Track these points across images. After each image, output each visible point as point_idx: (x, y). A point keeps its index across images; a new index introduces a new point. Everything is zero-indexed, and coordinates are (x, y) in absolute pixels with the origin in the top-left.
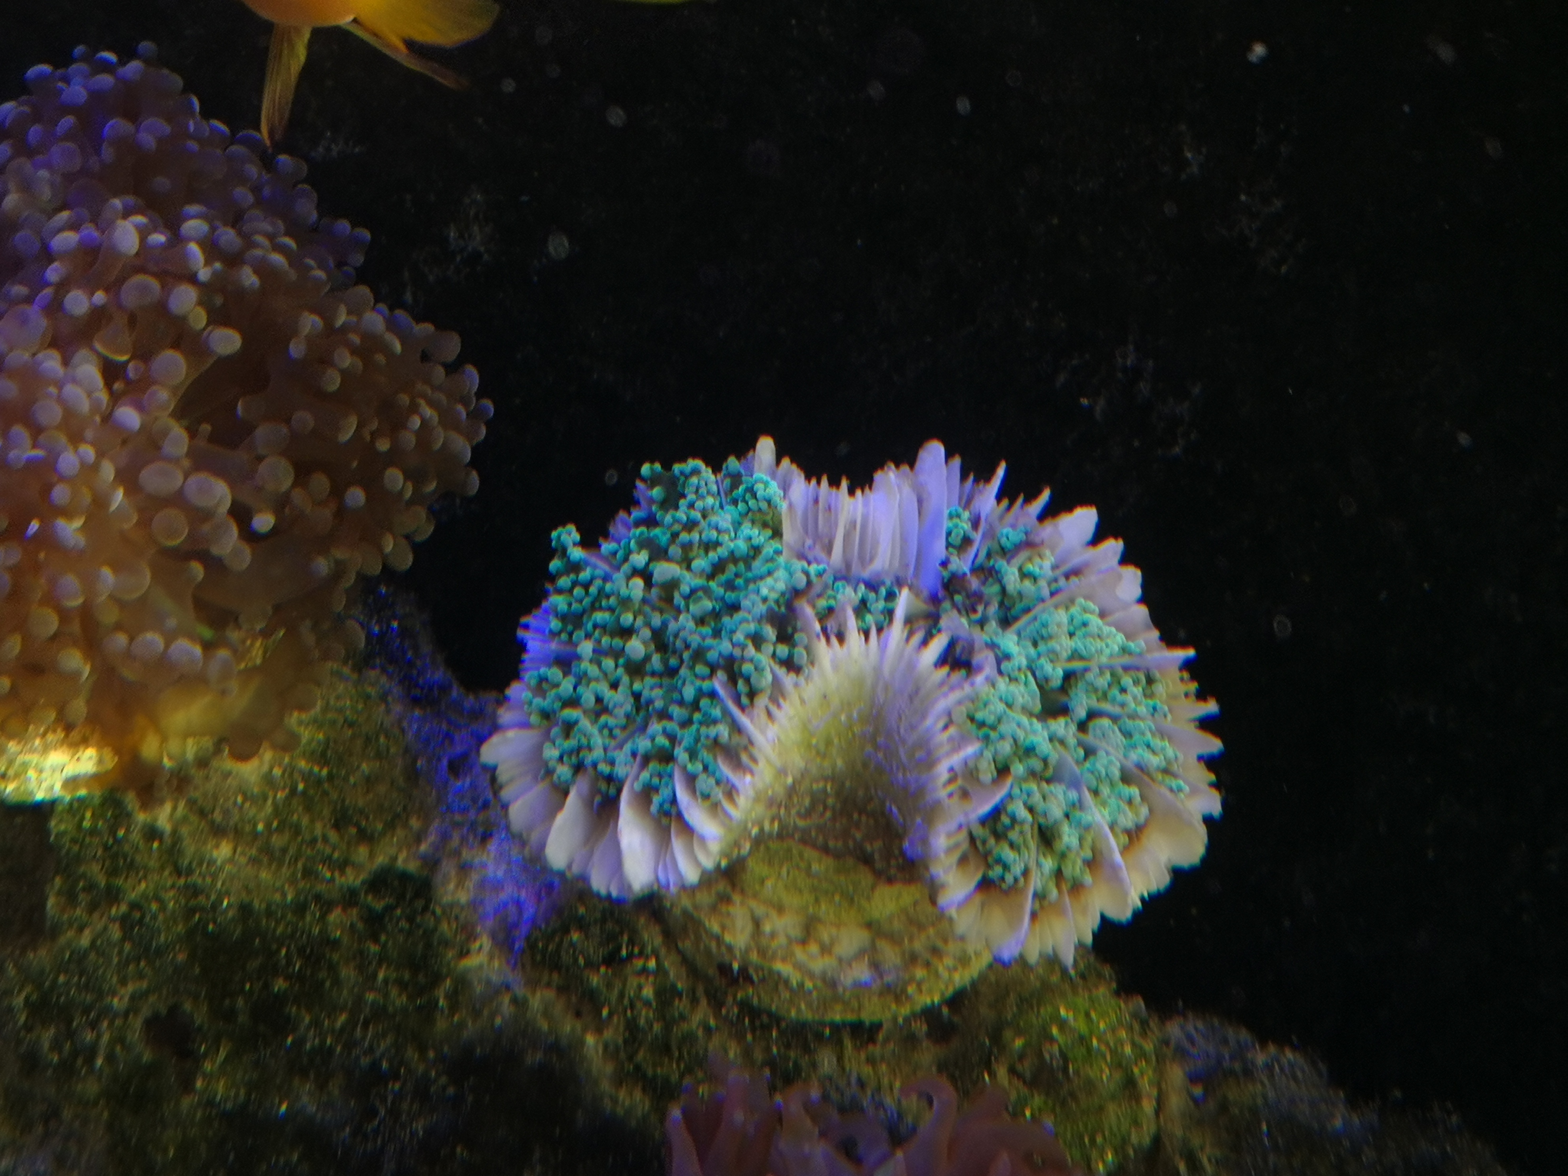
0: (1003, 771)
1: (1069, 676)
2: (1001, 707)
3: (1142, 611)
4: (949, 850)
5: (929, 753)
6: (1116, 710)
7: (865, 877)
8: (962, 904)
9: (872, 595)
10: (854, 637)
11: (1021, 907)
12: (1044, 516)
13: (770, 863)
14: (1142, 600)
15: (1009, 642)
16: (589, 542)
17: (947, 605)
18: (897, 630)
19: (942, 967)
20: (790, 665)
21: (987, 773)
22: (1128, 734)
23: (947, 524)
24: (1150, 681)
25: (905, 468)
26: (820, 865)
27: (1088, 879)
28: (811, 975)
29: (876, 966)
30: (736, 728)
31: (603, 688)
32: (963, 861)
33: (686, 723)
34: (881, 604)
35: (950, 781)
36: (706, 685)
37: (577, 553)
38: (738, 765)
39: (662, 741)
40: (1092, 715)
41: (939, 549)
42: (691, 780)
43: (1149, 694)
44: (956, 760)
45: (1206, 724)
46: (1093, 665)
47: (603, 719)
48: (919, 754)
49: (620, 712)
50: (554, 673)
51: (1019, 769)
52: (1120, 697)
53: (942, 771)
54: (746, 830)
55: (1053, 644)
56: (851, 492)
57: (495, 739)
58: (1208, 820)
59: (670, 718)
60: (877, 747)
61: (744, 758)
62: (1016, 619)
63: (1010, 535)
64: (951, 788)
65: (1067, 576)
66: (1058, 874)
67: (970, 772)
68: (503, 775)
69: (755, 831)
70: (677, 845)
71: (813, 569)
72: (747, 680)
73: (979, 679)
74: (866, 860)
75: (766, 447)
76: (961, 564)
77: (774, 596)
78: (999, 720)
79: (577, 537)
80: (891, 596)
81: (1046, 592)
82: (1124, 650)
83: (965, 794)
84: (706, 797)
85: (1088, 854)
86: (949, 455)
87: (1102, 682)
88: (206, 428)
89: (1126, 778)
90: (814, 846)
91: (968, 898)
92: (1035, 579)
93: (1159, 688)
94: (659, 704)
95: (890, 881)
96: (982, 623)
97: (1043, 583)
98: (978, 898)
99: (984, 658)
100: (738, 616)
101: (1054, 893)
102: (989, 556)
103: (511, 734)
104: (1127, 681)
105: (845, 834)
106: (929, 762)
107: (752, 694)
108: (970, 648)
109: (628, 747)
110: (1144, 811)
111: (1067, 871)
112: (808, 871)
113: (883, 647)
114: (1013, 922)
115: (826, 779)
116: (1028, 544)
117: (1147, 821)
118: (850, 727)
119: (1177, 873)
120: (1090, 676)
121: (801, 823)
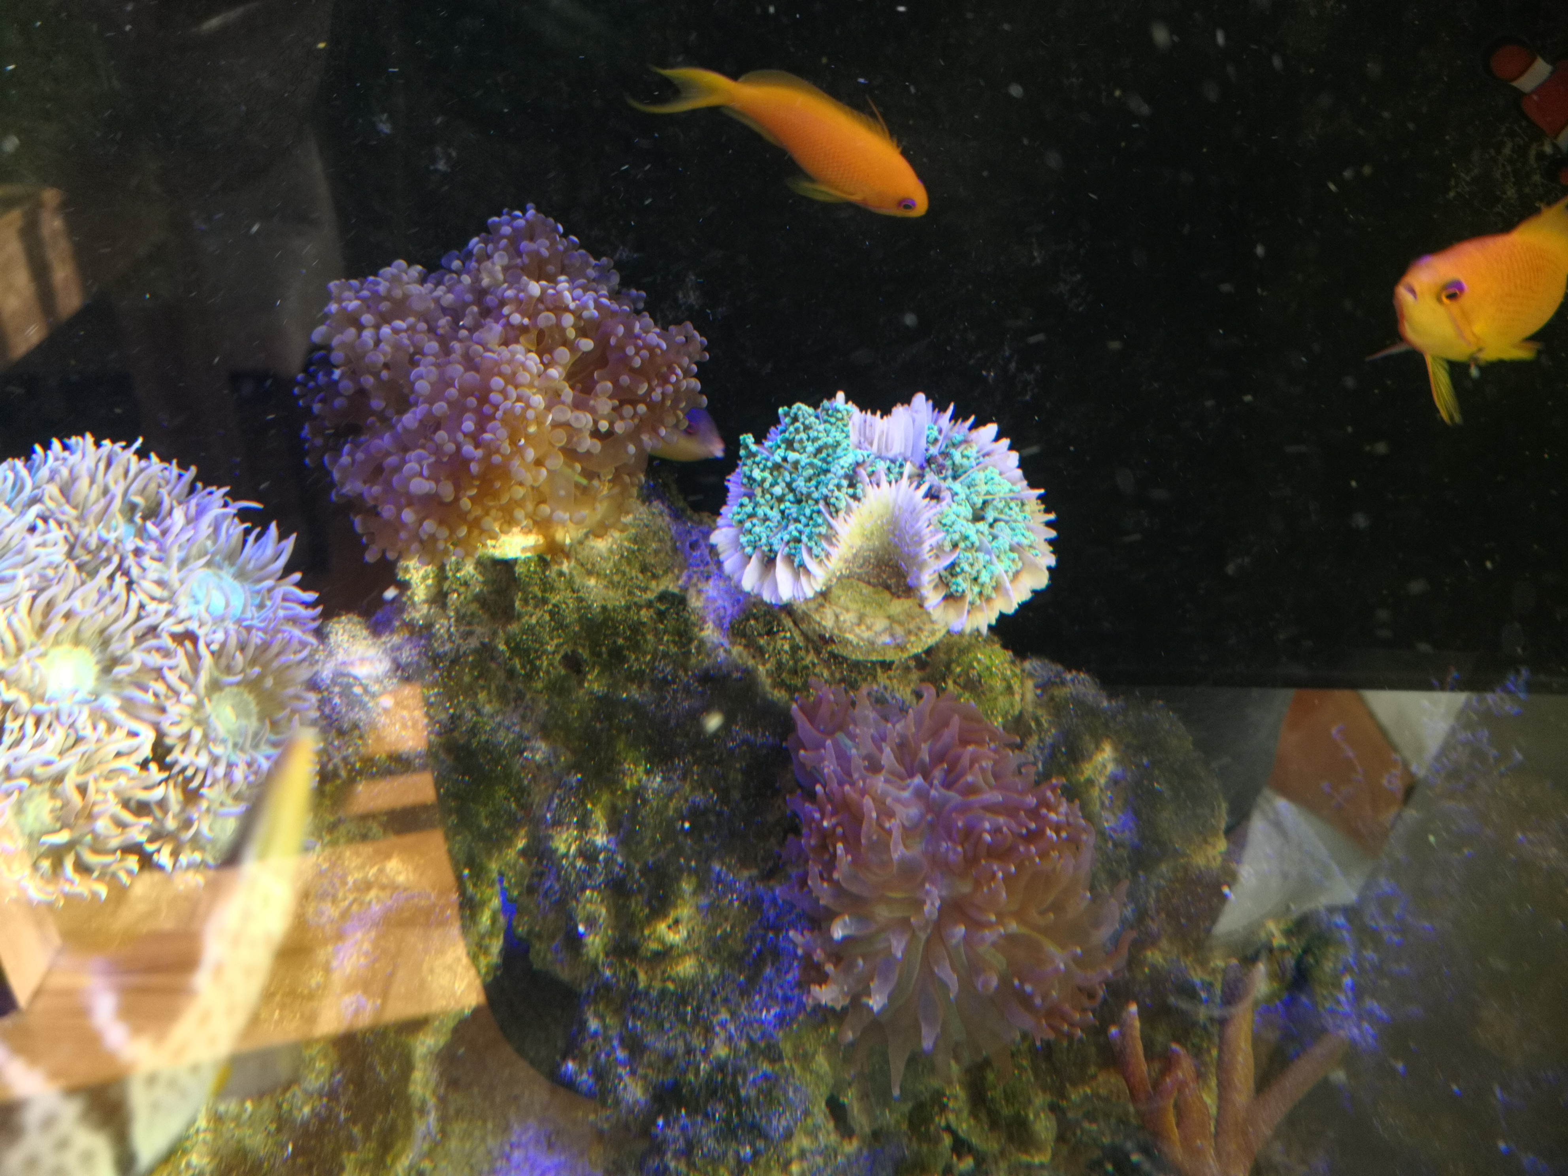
0: (955, 546)
1: (985, 503)
2: (954, 517)
3: (1019, 472)
4: (930, 582)
5: (920, 538)
6: (1007, 518)
7: (887, 595)
8: (935, 607)
9: (893, 466)
10: (884, 484)
11: (963, 607)
12: (971, 429)
13: (843, 589)
14: (1019, 467)
15: (957, 486)
16: (758, 441)
17: (928, 470)
18: (905, 481)
19: (923, 636)
20: (854, 497)
21: (948, 547)
22: (1013, 530)
23: (927, 432)
24: (1023, 504)
25: (906, 406)
26: (866, 590)
27: (994, 595)
28: (862, 639)
29: (892, 635)
30: (830, 526)
31: (767, 510)
32: (936, 587)
33: (807, 525)
34: (897, 470)
35: (931, 551)
36: (816, 508)
37: (754, 448)
38: (831, 544)
39: (795, 533)
40: (996, 520)
41: (923, 444)
42: (810, 550)
43: (1022, 511)
44: (933, 541)
45: (1049, 524)
46: (997, 497)
47: (767, 523)
48: (916, 538)
49: (775, 520)
50: (746, 500)
51: (962, 545)
52: (1009, 512)
53: (926, 547)
54: (834, 573)
55: (977, 488)
56: (882, 417)
57: (717, 532)
58: (1049, 569)
59: (800, 522)
60: (895, 535)
61: (834, 540)
62: (960, 476)
63: (958, 438)
64: (931, 554)
65: (984, 456)
66: (980, 594)
67: (940, 547)
68: (720, 548)
69: (838, 574)
70: (803, 579)
71: (865, 453)
72: (834, 505)
73: (944, 503)
74: (888, 588)
75: (841, 396)
76: (934, 451)
77: (846, 465)
78: (953, 523)
79: (753, 440)
80: (901, 466)
81: (974, 464)
82: (1011, 491)
83: (937, 557)
84: (817, 557)
85: (994, 584)
86: (927, 399)
87: (1001, 505)
88: (579, 386)
89: (1012, 549)
90: (864, 581)
91: (939, 604)
92: (968, 458)
93: (1027, 508)
94: (795, 515)
95: (899, 597)
96: (945, 479)
97: (972, 460)
98: (943, 604)
99: (946, 494)
100: (829, 476)
101: (978, 602)
102: (947, 447)
103: (724, 530)
104: (1013, 504)
105: (878, 576)
106: (920, 542)
107: (837, 511)
108: (939, 490)
109: (779, 536)
110: (1020, 564)
111: (985, 592)
112: (861, 593)
113: (898, 490)
114: (959, 615)
115: (870, 550)
116: (965, 441)
117: (1022, 568)
118: (882, 526)
119: (1035, 592)
120: (995, 503)
121: (858, 571)
